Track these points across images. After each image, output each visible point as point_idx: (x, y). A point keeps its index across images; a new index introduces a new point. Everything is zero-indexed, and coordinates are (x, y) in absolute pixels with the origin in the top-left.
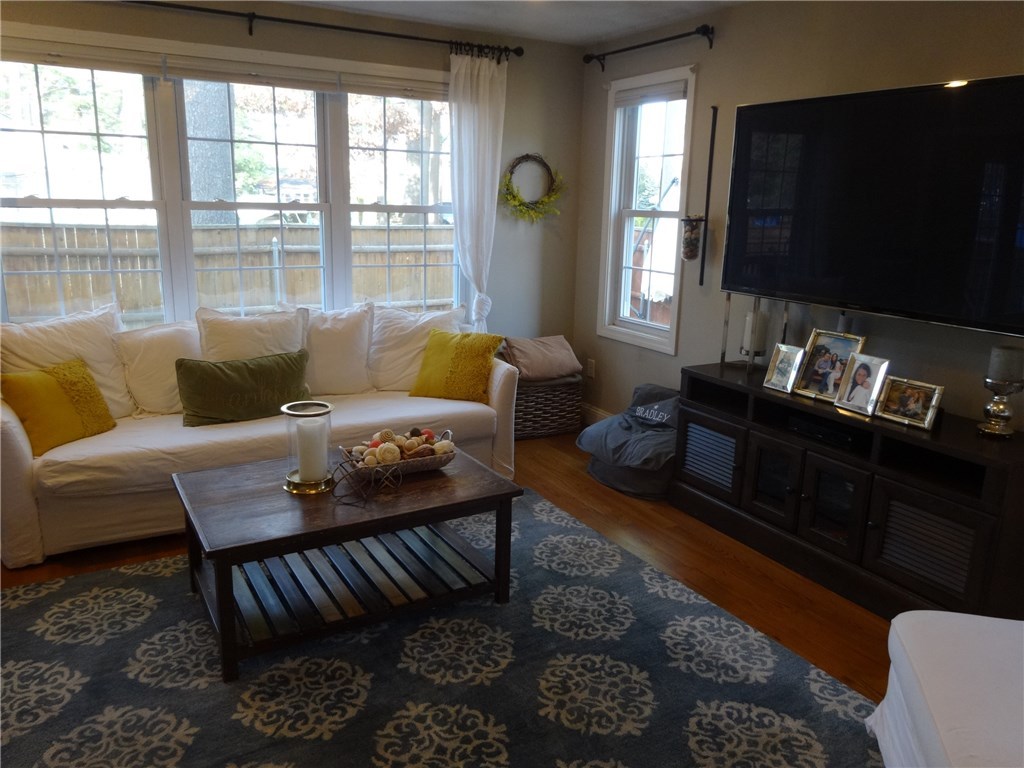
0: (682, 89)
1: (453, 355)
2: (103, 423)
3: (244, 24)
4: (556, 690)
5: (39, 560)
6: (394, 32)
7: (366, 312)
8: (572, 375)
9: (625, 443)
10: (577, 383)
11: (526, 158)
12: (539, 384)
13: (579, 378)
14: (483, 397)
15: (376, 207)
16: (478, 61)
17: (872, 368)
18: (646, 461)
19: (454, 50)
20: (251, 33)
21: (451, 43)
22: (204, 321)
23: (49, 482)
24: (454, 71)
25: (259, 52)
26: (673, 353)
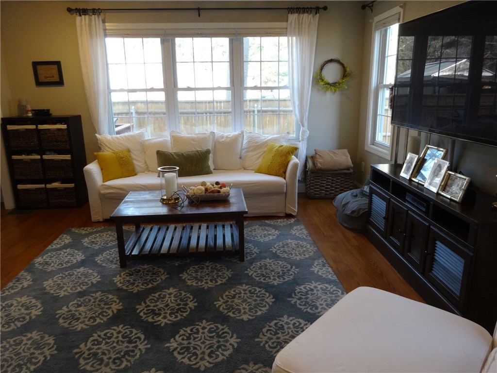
0: (398, 18)
1: (273, 155)
2: (132, 173)
3: (196, 13)
4: (230, 297)
5: (101, 220)
6: (261, 7)
7: (240, 134)
8: (348, 169)
9: (349, 202)
10: (351, 174)
11: (331, 61)
12: (328, 172)
13: (352, 171)
14: (283, 174)
15: (255, 88)
16: (301, 15)
17: (442, 166)
18: (353, 212)
19: (290, 12)
20: (199, 16)
21: (288, 8)
22: (173, 136)
23: (102, 192)
24: (289, 21)
25: (205, 24)
26: (389, 159)
